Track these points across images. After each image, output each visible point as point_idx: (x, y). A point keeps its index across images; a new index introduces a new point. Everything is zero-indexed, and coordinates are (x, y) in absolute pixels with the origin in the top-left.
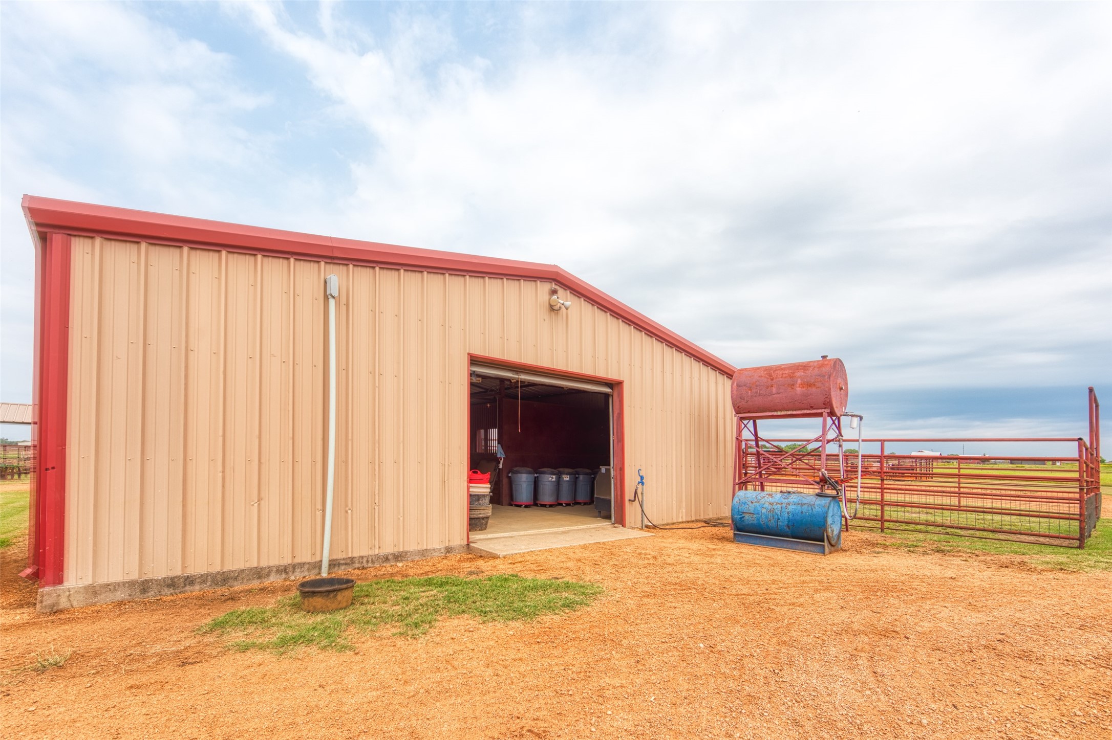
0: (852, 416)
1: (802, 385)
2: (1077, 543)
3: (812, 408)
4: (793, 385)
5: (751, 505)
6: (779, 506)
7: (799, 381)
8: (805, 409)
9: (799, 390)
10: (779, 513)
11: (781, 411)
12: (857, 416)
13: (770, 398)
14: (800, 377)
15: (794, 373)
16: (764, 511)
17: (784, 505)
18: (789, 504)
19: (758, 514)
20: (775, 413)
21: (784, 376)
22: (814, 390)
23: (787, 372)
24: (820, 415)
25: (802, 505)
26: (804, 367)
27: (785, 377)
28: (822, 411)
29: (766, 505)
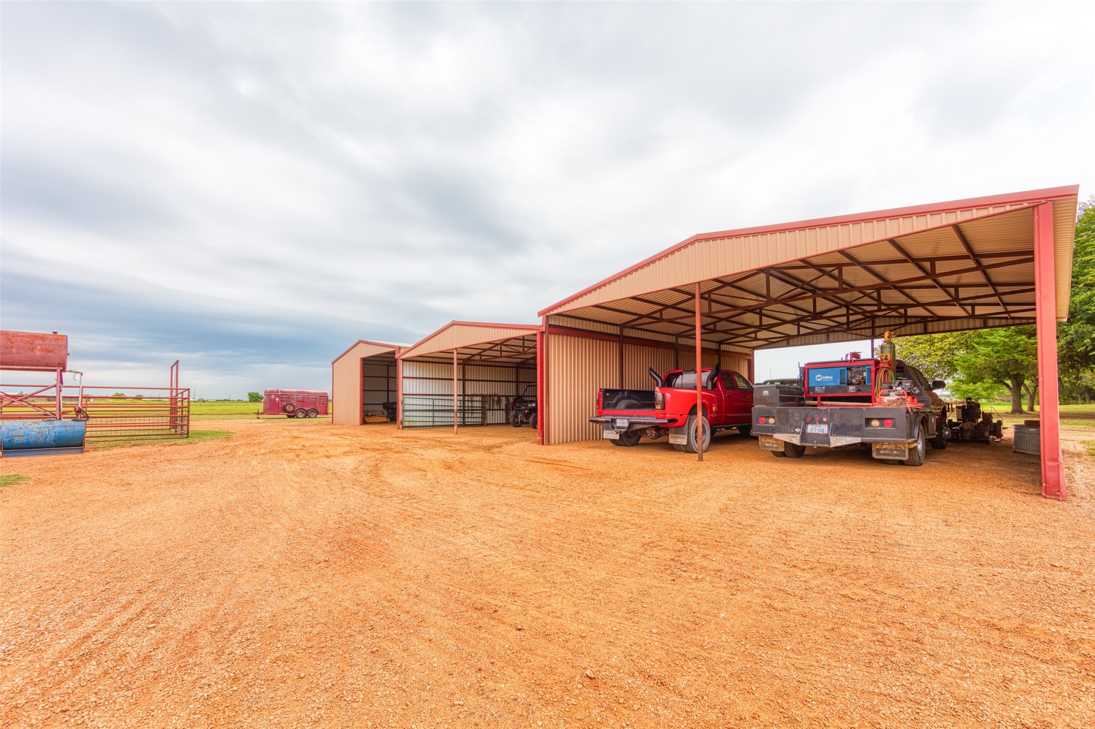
0: (75, 372)
1: (42, 350)
2: (186, 436)
3: (48, 365)
4: (33, 349)
5: (20, 430)
6: (47, 429)
7: (39, 347)
8: (41, 366)
9: (38, 353)
10: (47, 433)
11: (18, 365)
12: (79, 373)
13: (9, 356)
14: (39, 344)
15: (33, 341)
16: (33, 433)
17: (51, 428)
18: (55, 427)
19: (28, 435)
20: (12, 367)
21: (24, 341)
22: (51, 354)
23: (26, 339)
24: (55, 370)
25: (65, 427)
26: (43, 338)
27: (25, 343)
28: (57, 368)
29: (35, 429)
